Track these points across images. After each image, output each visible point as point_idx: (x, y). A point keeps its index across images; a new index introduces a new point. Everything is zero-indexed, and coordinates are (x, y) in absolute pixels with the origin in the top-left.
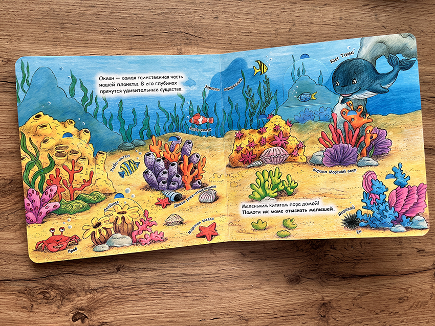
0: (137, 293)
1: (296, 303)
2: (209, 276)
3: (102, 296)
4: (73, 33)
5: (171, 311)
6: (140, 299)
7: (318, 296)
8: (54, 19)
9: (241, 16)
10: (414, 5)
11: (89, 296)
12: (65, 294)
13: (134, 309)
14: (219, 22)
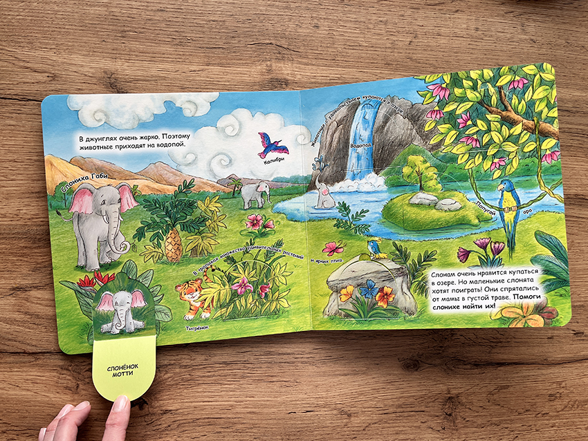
0: (209, 374)
1: (414, 396)
2: (302, 356)
3: (166, 376)
4: (137, 43)
5: (252, 399)
6: (213, 382)
7: (443, 388)
8: (113, 25)
9: (348, 25)
10: (573, 13)
13: (206, 394)
14: (320, 32)
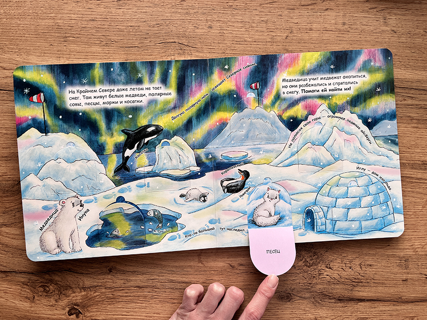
0: (127, 294)
3: (95, 294)
4: (75, 45)
5: (158, 315)
6: (129, 301)
7: (311, 316)
8: (58, 33)
9: (236, 25)
11: (83, 293)
12: (63, 290)
13: (124, 309)
14: (213, 31)
